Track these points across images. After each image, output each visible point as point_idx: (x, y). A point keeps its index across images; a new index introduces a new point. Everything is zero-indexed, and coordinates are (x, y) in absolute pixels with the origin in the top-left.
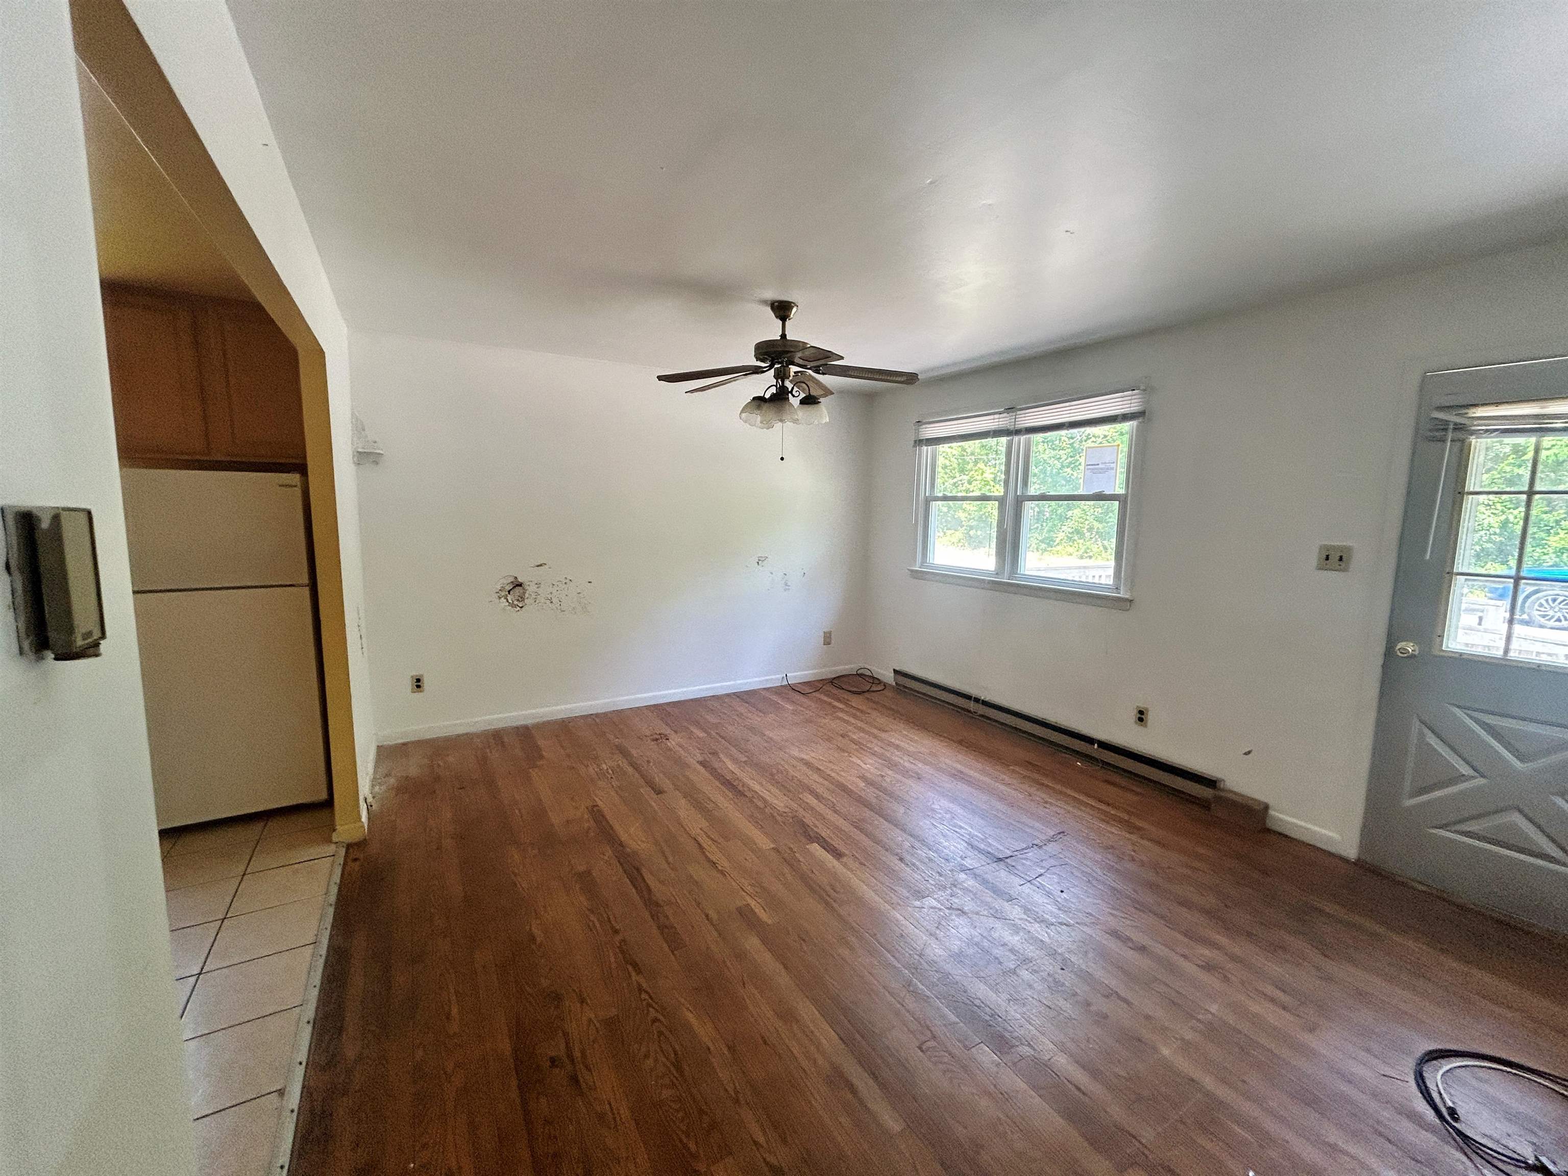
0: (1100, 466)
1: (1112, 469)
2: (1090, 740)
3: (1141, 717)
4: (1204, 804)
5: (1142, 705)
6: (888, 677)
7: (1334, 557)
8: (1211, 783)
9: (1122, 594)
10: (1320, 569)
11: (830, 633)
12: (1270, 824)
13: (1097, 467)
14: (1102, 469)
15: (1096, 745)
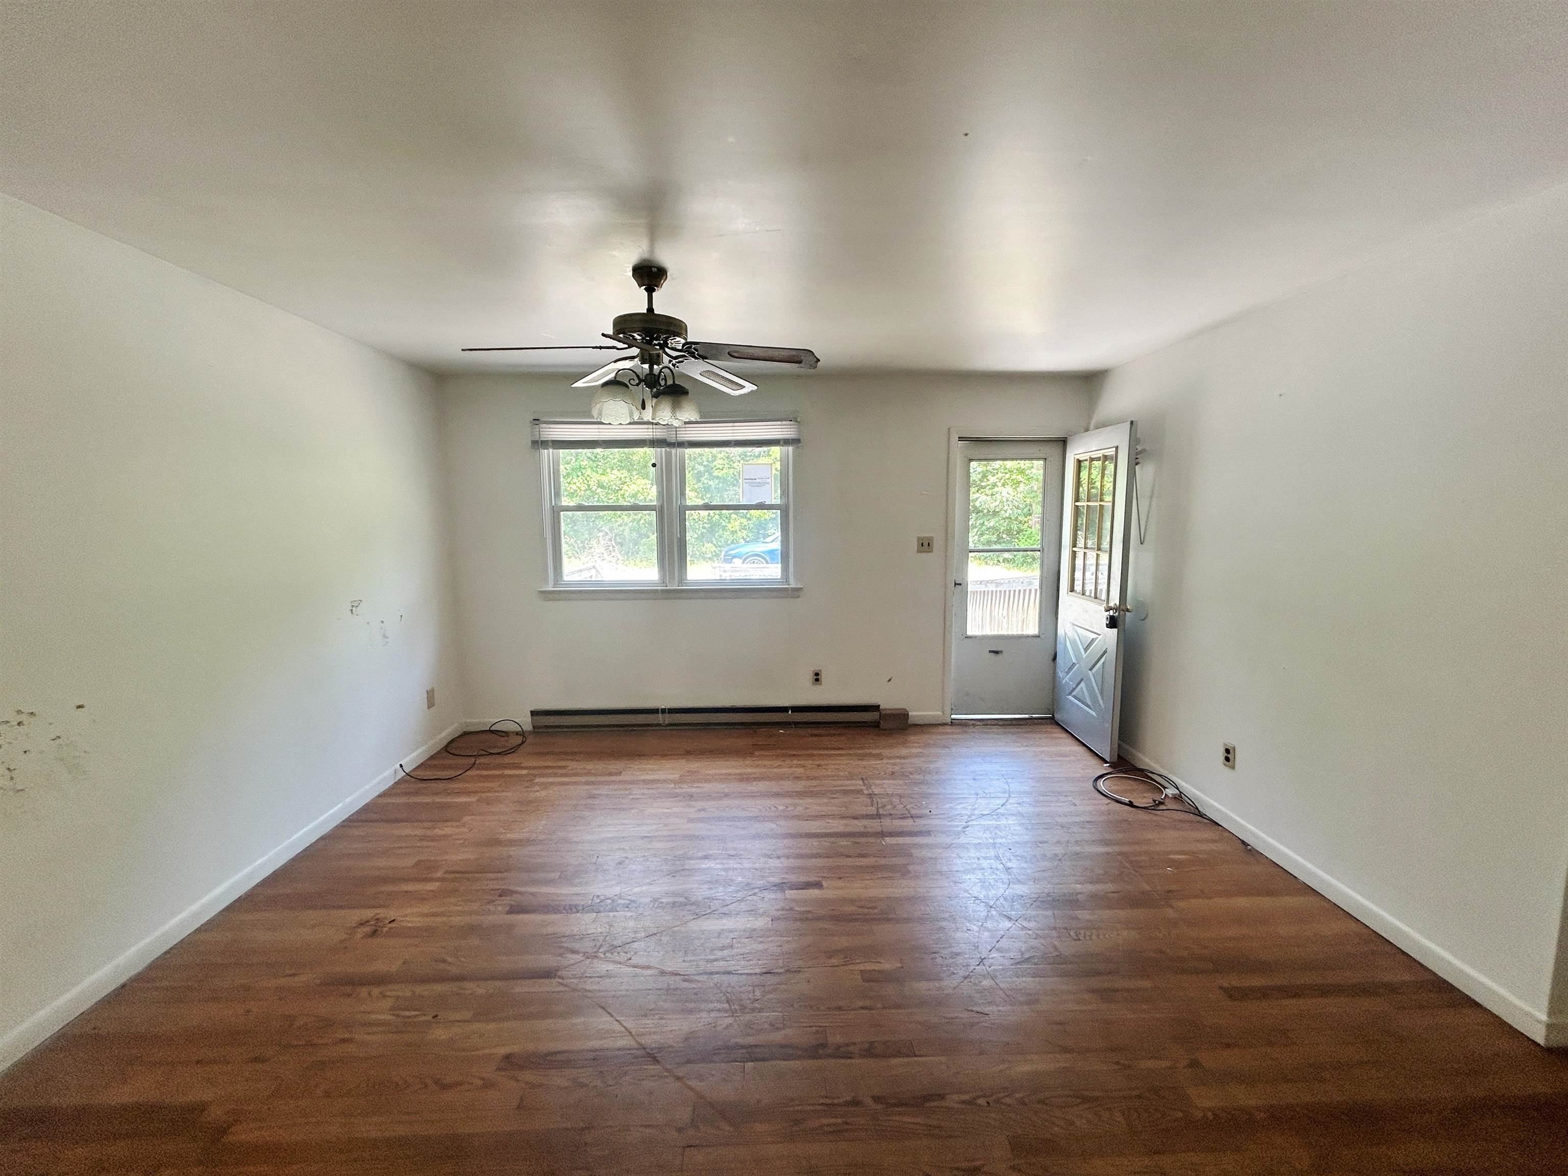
0: (758, 481)
1: (768, 483)
2: (784, 709)
3: (817, 678)
4: (876, 725)
5: (817, 669)
6: (526, 722)
7: (926, 544)
8: (876, 708)
9: (793, 584)
10: (920, 552)
11: (433, 690)
12: (911, 721)
13: (754, 481)
14: (759, 483)
15: (790, 712)
